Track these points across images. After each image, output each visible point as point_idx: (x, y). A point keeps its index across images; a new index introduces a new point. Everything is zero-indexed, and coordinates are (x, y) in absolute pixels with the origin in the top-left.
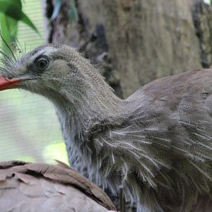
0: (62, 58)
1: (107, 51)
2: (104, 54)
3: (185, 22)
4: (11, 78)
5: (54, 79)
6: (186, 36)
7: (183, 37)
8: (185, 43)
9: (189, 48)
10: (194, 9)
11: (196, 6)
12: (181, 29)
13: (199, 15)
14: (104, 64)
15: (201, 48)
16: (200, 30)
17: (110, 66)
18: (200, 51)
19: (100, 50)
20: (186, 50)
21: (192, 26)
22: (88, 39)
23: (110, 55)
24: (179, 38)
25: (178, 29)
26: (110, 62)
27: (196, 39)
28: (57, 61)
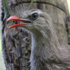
0: (44, 17)
1: (27, 36)
2: (26, 37)
3: (62, 25)
4: (20, 18)
5: (39, 25)
6: (62, 31)
7: (60, 32)
8: (61, 34)
9: (63, 36)
10: (66, 19)
11: (67, 18)
12: (60, 28)
13: (68, 22)
14: (26, 42)
15: (68, 36)
16: (68, 28)
17: (29, 43)
18: (68, 38)
19: (24, 36)
20: (61, 37)
21: (65, 27)
22: (19, 31)
23: (28, 38)
24: (59, 32)
25: (58, 28)
26: (28, 41)
27: (66, 32)
28: (41, 18)
